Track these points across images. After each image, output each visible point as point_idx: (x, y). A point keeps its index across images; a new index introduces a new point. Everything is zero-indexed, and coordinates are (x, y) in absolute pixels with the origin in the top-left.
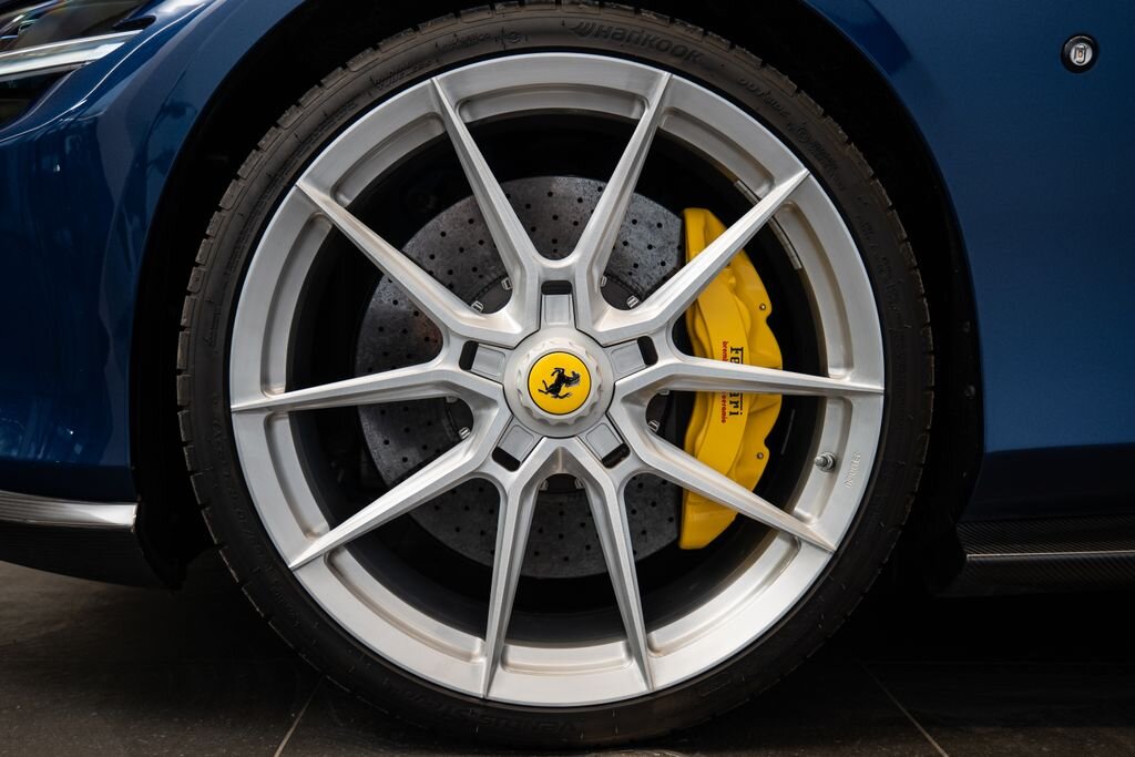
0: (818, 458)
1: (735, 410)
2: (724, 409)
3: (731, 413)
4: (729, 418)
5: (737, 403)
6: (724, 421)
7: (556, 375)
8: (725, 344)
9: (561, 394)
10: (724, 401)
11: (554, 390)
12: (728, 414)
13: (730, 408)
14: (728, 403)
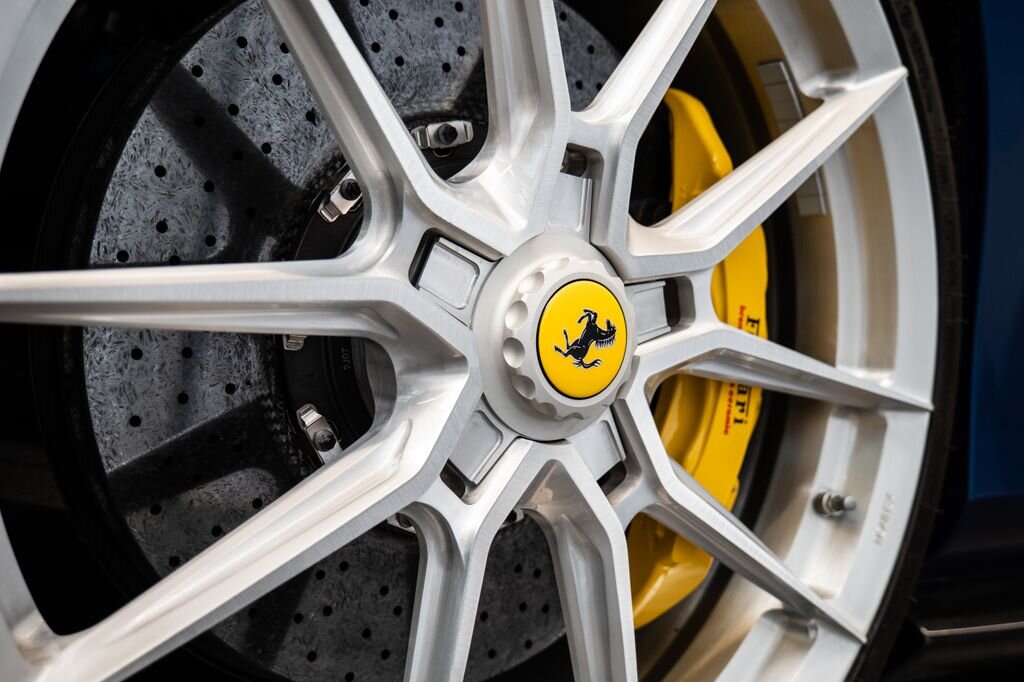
0: (813, 490)
1: (741, 416)
2: (729, 412)
3: (737, 421)
4: (734, 427)
5: (742, 404)
6: (726, 432)
7: (586, 320)
8: (742, 308)
9: (587, 360)
10: (730, 400)
11: (578, 351)
12: (732, 420)
13: (736, 413)
14: (734, 404)
